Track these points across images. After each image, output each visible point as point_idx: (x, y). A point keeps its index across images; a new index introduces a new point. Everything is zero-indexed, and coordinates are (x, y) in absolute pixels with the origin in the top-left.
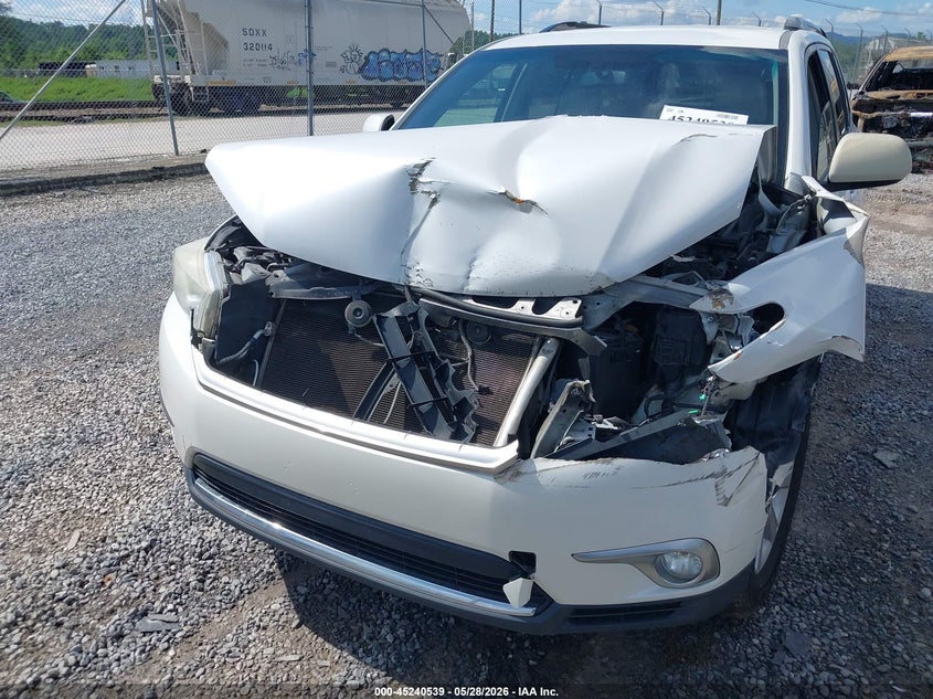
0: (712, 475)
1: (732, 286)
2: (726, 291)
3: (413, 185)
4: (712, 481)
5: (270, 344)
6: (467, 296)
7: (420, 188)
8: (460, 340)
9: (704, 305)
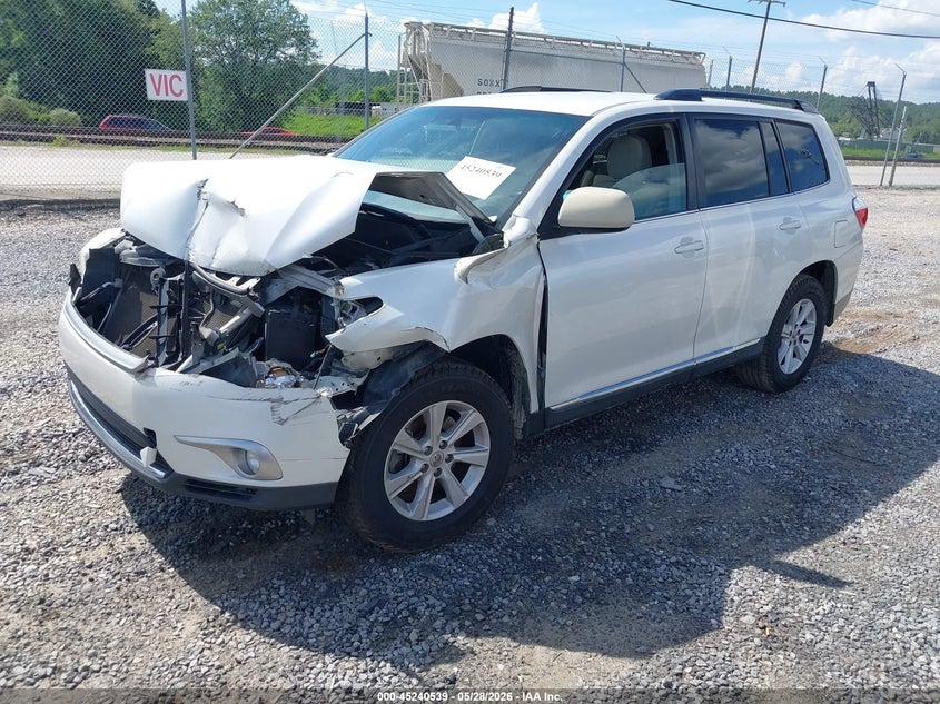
0: (268, 400)
1: (346, 281)
2: (340, 284)
3: (199, 194)
4: (270, 404)
5: (119, 294)
6: (212, 271)
7: (203, 196)
8: (209, 302)
9: (331, 292)
